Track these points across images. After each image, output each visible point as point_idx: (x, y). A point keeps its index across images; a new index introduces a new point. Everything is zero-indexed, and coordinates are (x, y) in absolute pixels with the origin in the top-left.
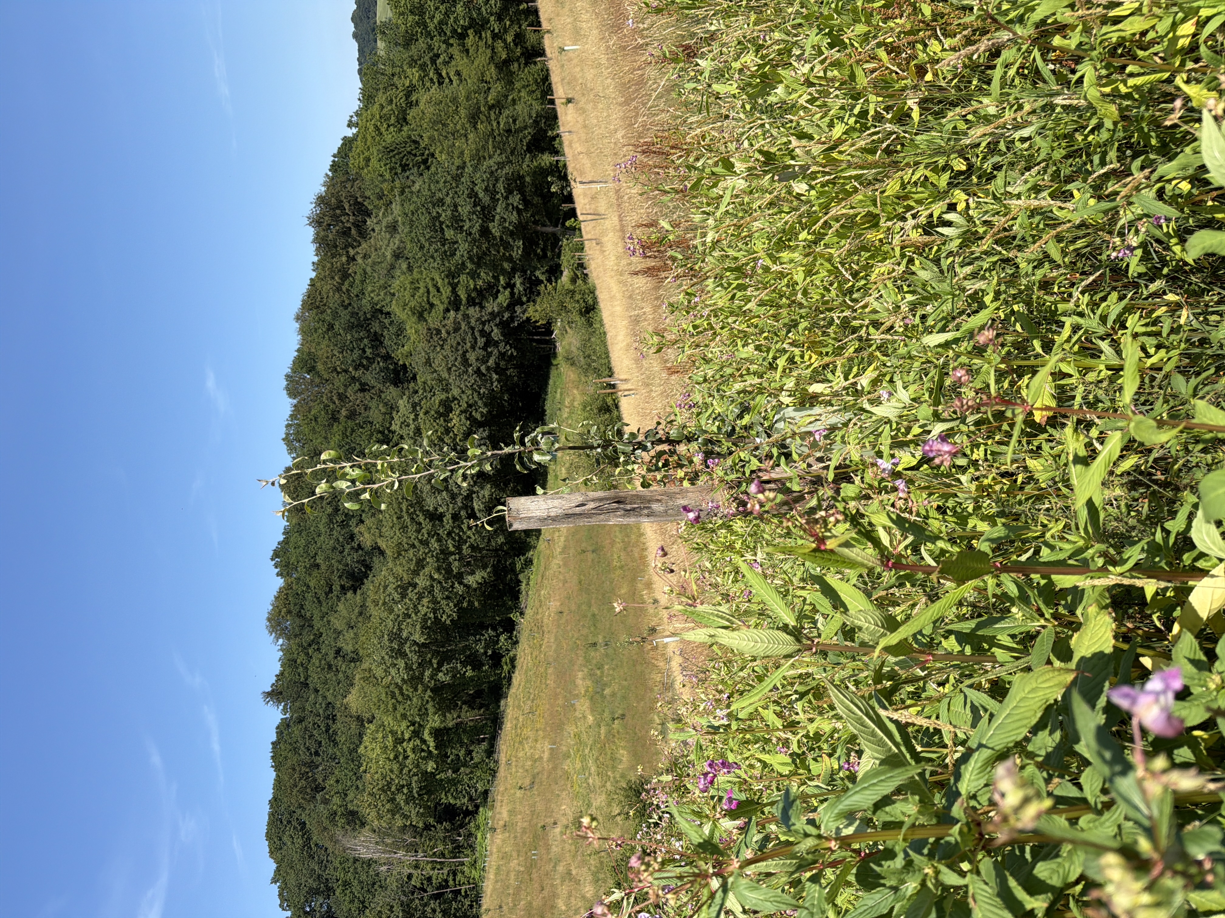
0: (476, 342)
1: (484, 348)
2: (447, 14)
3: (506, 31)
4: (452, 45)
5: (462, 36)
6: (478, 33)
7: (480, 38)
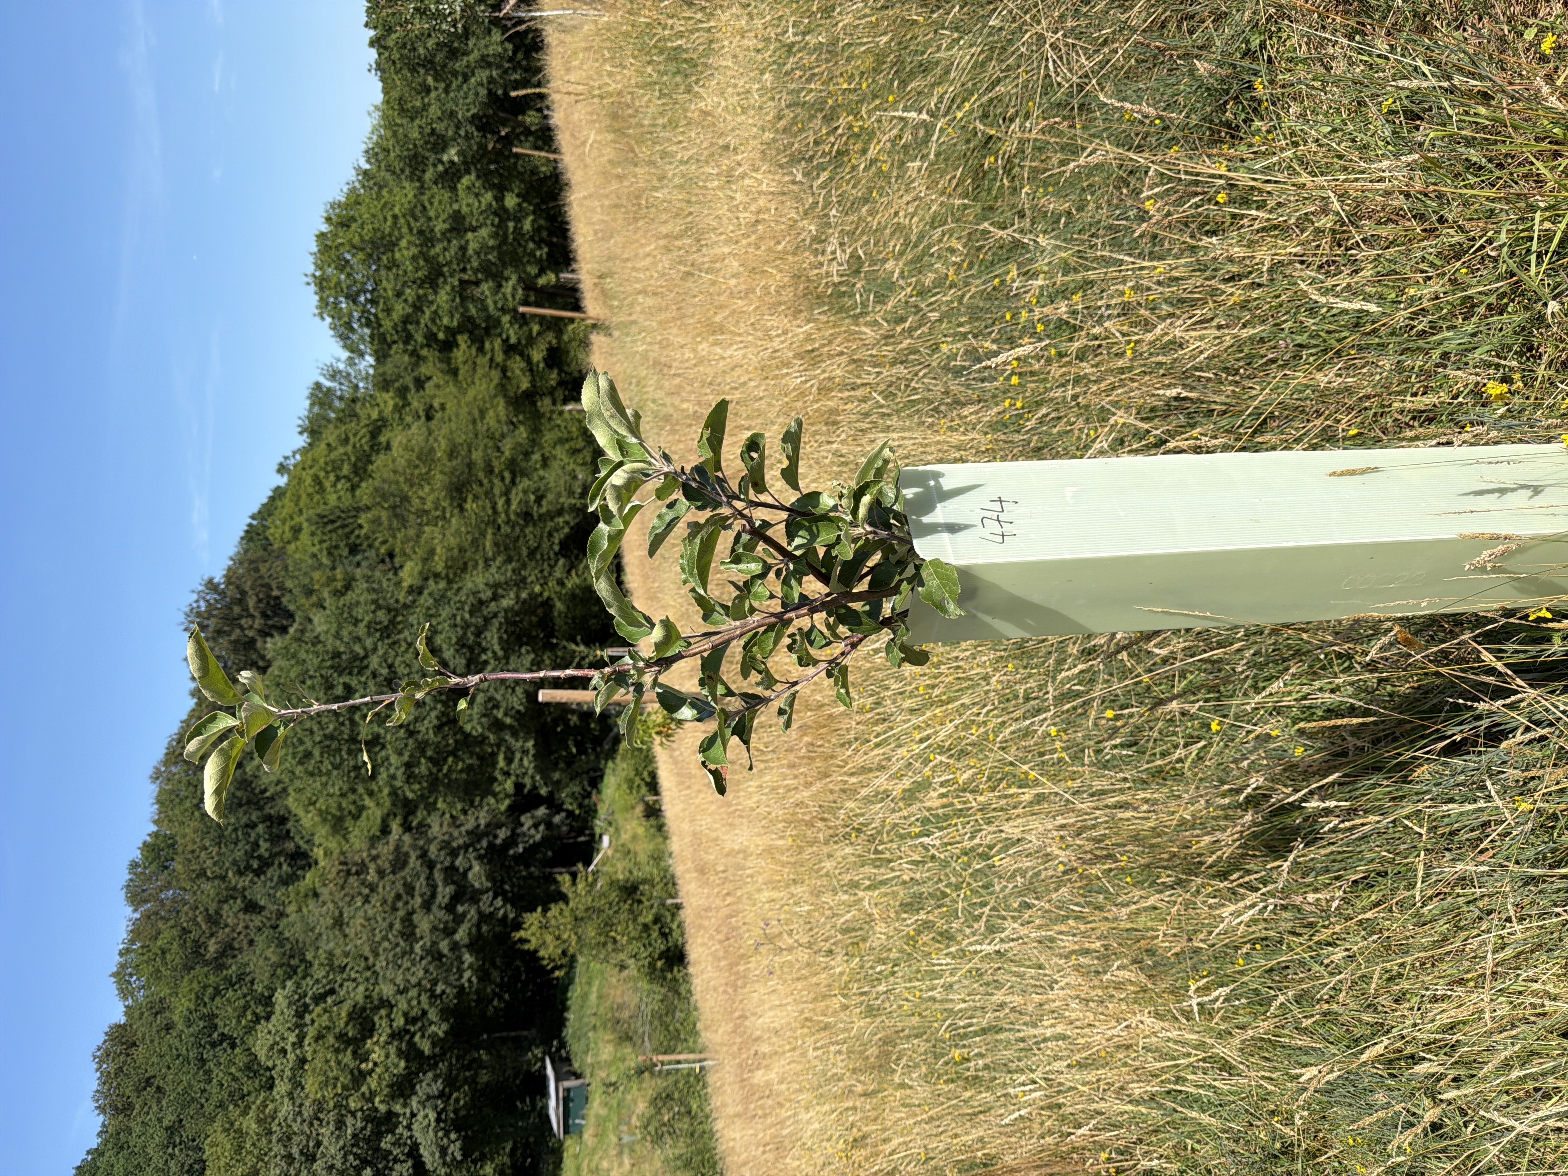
0: (433, 895)
1: (450, 908)
2: (418, 307)
3: (531, 341)
4: (424, 359)
5: (448, 346)
6: (478, 342)
7: (481, 350)
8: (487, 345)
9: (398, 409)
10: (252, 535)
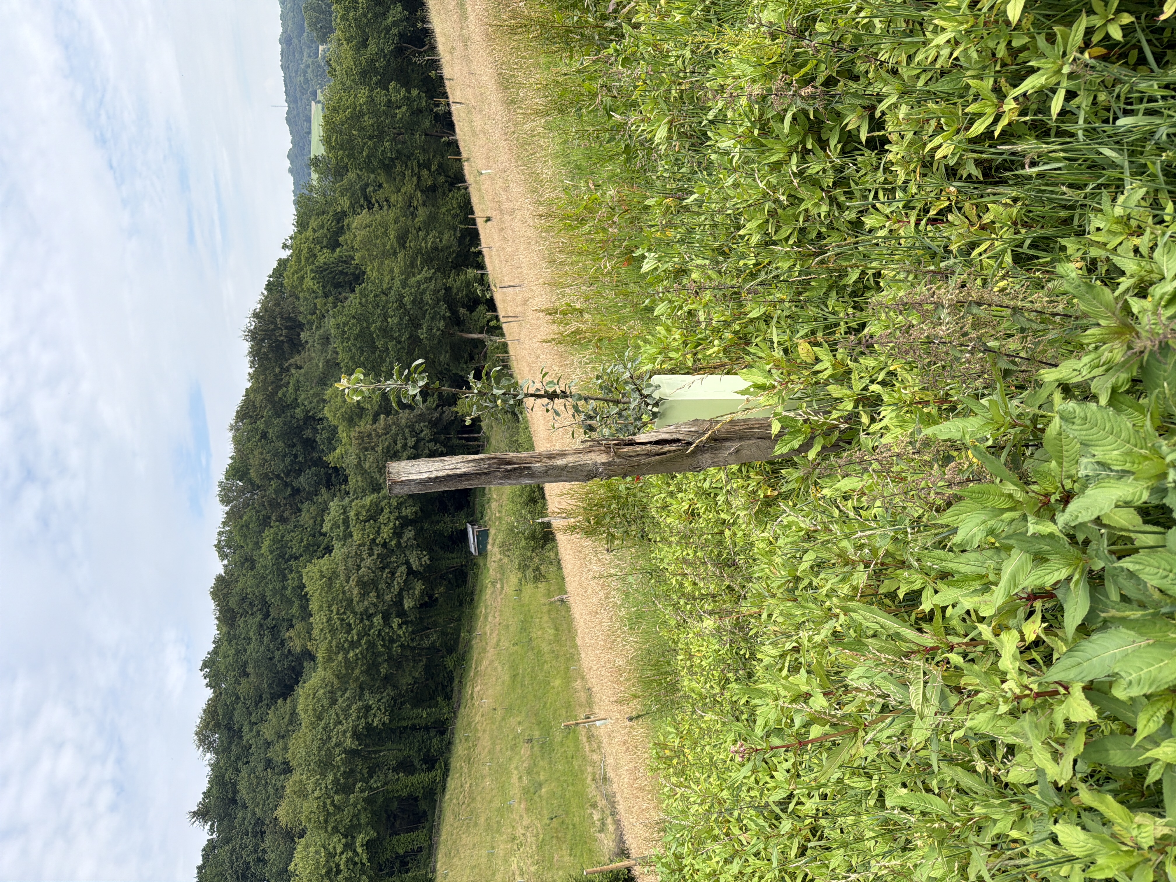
0: (406, 443)
1: (415, 448)
3: (430, 161)
4: (380, 175)
5: (390, 167)
6: (404, 163)
7: (407, 167)
8: (409, 164)
9: (352, 205)
10: (269, 287)
